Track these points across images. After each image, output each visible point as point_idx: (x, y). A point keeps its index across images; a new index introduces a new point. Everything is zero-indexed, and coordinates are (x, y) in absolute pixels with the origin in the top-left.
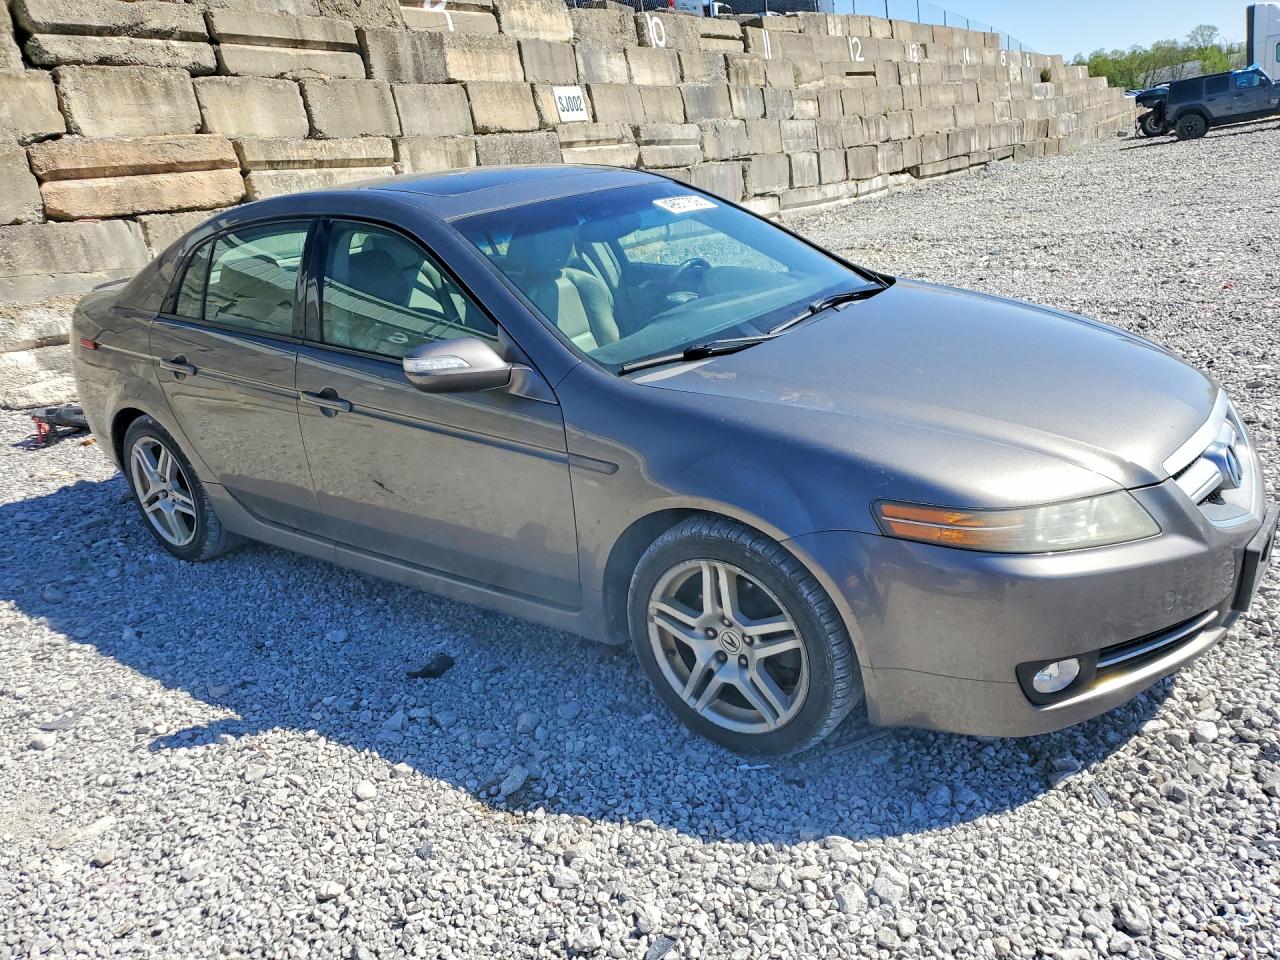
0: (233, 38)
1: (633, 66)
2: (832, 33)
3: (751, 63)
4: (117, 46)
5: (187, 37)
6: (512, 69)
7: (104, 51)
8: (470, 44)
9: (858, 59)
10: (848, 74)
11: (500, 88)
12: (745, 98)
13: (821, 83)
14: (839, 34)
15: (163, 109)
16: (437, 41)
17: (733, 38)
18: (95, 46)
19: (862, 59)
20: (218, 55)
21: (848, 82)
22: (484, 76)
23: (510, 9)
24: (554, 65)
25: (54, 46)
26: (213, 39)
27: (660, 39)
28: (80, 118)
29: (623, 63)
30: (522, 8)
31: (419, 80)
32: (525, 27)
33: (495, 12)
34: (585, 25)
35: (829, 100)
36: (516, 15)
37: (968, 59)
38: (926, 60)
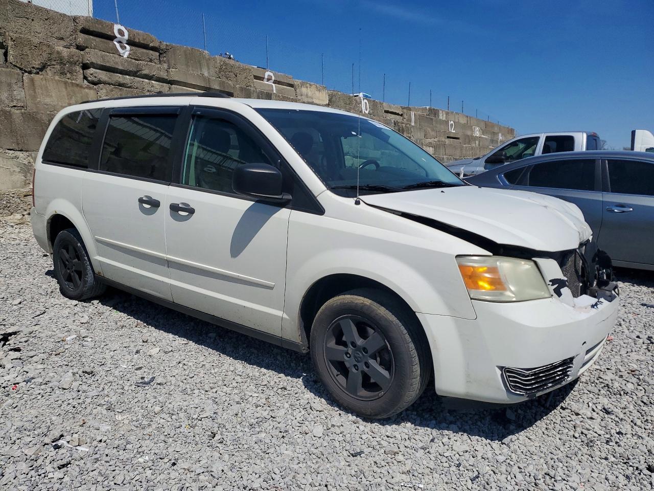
0: (178, 83)
3: (406, 126)
4: (127, 79)
5: (159, 80)
7: (121, 81)
8: (283, 99)
9: (452, 131)
10: (448, 137)
13: (436, 140)
14: (444, 119)
16: (269, 96)
17: (398, 114)
18: (119, 78)
19: (454, 131)
20: (171, 89)
21: (448, 141)
23: (301, 87)
25: (100, 75)
26: (170, 82)
27: (367, 110)
30: (307, 87)
32: (307, 96)
33: (294, 87)
34: (334, 99)
35: (439, 147)
36: (304, 90)
37: (501, 138)
38: (483, 136)
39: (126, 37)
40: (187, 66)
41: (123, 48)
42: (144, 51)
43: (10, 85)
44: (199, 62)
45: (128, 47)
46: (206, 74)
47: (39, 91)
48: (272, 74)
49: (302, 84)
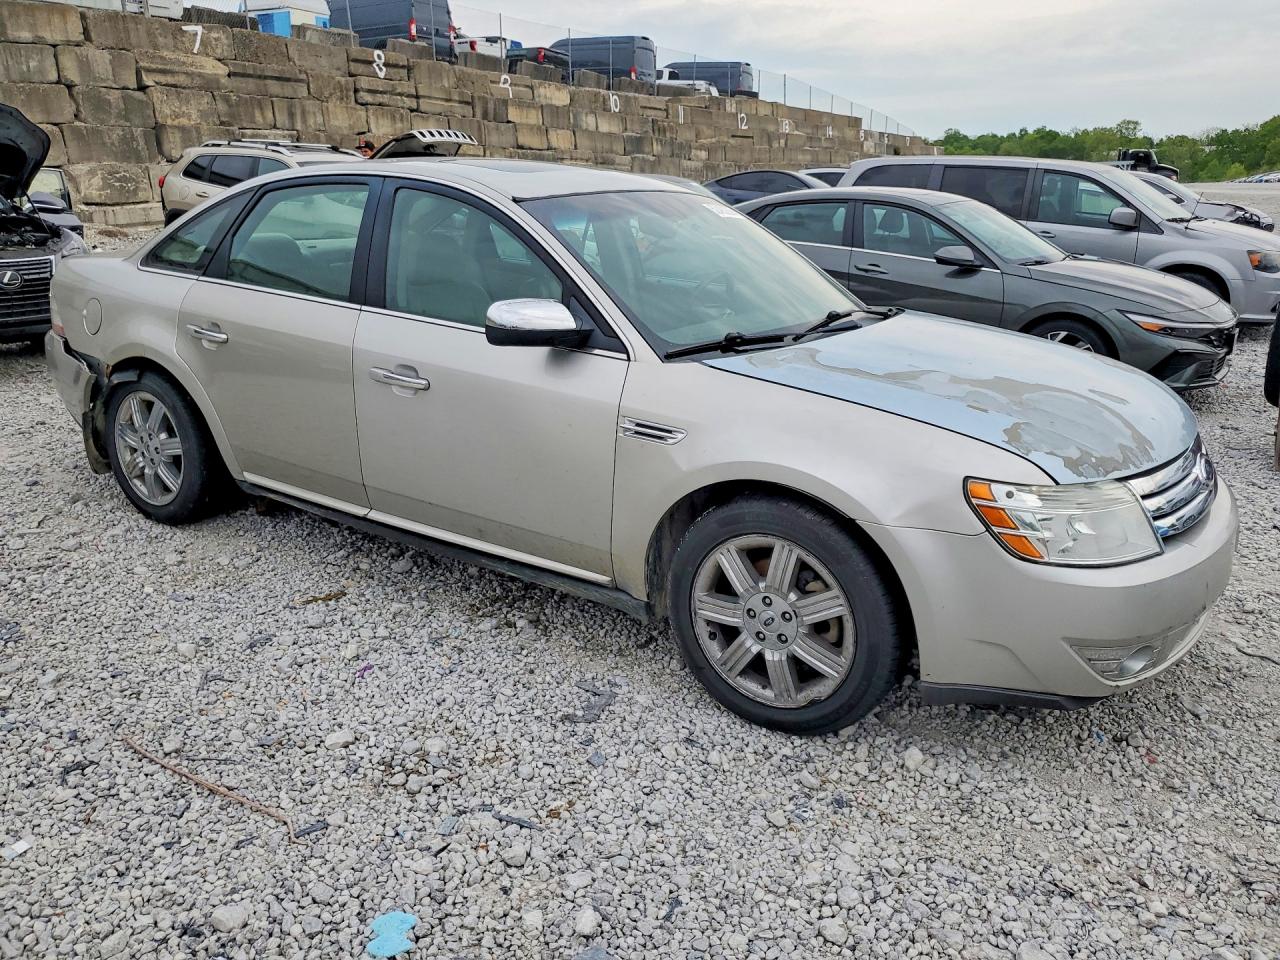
0: (424, 97)
1: (599, 121)
2: (728, 109)
3: (669, 125)
4: (384, 99)
5: (408, 96)
6: (538, 118)
7: (381, 100)
8: (520, 103)
9: (743, 128)
10: (733, 136)
11: (531, 127)
12: (662, 145)
13: (714, 140)
14: (734, 111)
15: (399, 125)
16: (505, 102)
17: (660, 109)
18: (380, 98)
19: (746, 127)
20: (418, 103)
21: (732, 141)
22: (524, 121)
23: (539, 88)
24: (558, 117)
25: (368, 98)
26: (417, 97)
27: (617, 107)
28: (372, 126)
29: (594, 119)
30: (545, 87)
31: (495, 120)
32: (546, 97)
33: (532, 88)
34: (576, 97)
35: (716, 151)
36: (542, 91)
37: (831, 133)
38: (796, 132)
39: (383, 61)
40: (430, 78)
41: (381, 69)
42: (396, 70)
43: (314, 113)
44: (441, 75)
45: (384, 69)
46: (446, 85)
47: (331, 116)
48: (507, 77)
49: (540, 85)
